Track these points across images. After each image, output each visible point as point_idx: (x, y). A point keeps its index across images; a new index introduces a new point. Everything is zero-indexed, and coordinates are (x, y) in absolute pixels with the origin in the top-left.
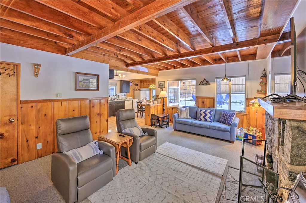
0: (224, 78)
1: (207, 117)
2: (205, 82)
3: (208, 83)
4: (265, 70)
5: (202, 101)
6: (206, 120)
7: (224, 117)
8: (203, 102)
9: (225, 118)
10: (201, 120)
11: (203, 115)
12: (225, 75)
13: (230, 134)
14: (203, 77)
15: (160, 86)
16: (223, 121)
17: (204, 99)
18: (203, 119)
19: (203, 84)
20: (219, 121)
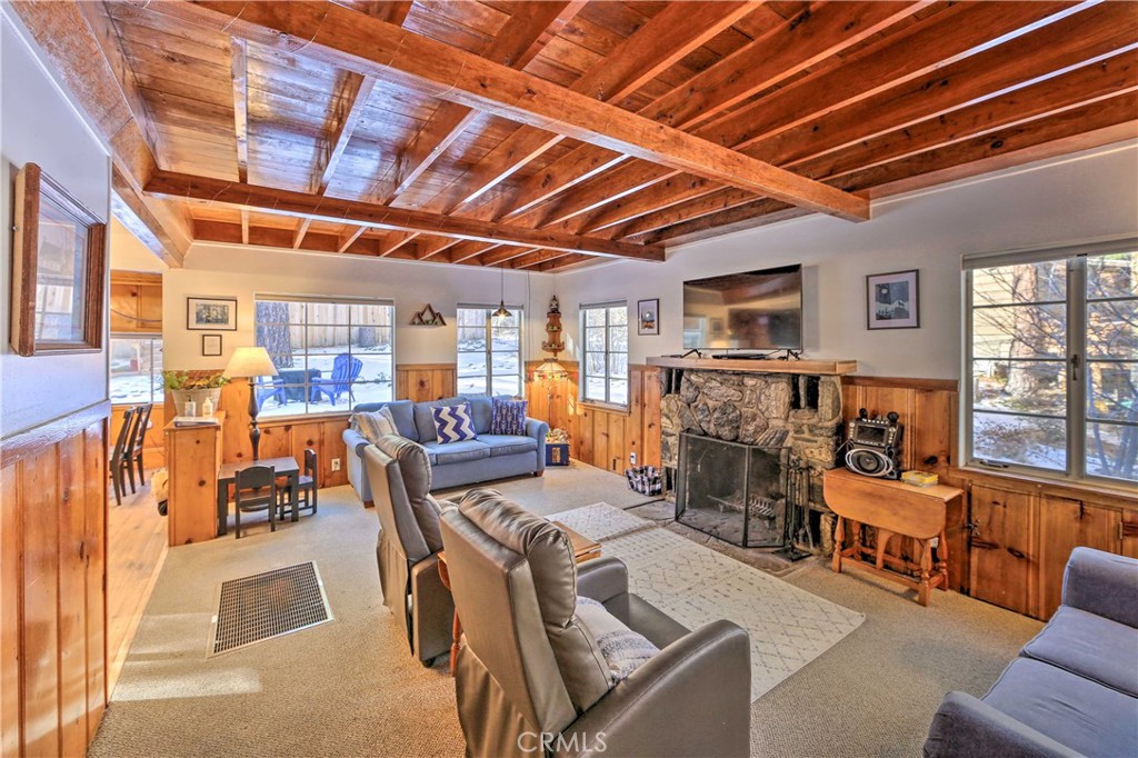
0: (500, 311)
1: (465, 427)
2: (427, 316)
3: (438, 319)
4: (554, 299)
5: (419, 380)
6: (462, 437)
7: (504, 417)
8: (422, 384)
9: (509, 419)
10: (447, 439)
11: (452, 422)
12: (502, 303)
13: (538, 453)
14: (421, 298)
15: (199, 320)
16: (503, 427)
17: (423, 373)
18: (455, 436)
19: (422, 323)
20: (487, 433)
